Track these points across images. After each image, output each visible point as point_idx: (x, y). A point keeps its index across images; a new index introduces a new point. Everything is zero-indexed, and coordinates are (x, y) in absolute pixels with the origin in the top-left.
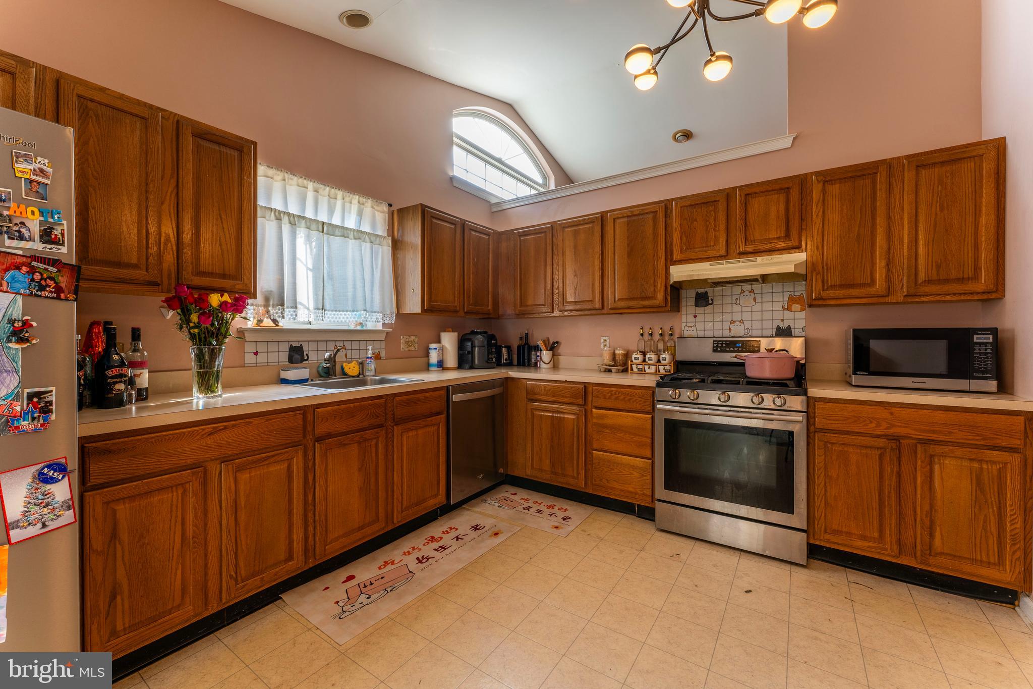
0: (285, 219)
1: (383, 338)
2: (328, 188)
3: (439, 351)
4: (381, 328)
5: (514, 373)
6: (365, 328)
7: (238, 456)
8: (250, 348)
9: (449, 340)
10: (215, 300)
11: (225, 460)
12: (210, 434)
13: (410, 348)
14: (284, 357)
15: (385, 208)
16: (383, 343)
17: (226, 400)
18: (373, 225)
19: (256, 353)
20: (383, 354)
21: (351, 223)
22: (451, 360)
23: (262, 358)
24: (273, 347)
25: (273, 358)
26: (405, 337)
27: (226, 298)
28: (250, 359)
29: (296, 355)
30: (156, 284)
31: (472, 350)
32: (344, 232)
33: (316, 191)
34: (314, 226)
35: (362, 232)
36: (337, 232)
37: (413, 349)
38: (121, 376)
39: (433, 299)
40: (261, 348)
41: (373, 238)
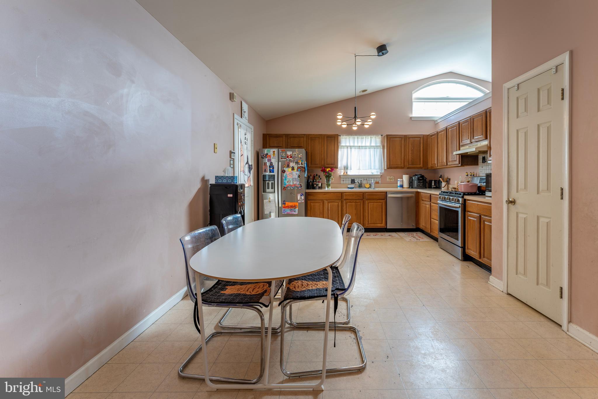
0: (349, 147)
1: (380, 177)
2: (361, 136)
3: (400, 181)
4: (379, 174)
5: (419, 190)
6: (373, 174)
7: (329, 200)
8: (342, 179)
9: (405, 178)
10: (328, 170)
11: (327, 200)
12: (324, 195)
13: (391, 180)
14: (350, 182)
15: (380, 136)
16: (380, 179)
17: (331, 190)
18: (376, 142)
19: (343, 181)
20: (380, 182)
21: (368, 144)
22: (406, 185)
23: (345, 182)
24: (347, 179)
25: (347, 182)
26: (389, 177)
27: (330, 169)
28: (342, 182)
29: (353, 181)
30: (321, 167)
31: (412, 181)
32: (365, 147)
33: (357, 138)
34: (357, 148)
35: (371, 146)
36: (364, 148)
37: (392, 180)
38: (315, 184)
39: (391, 164)
40: (344, 180)
41: (376, 147)
